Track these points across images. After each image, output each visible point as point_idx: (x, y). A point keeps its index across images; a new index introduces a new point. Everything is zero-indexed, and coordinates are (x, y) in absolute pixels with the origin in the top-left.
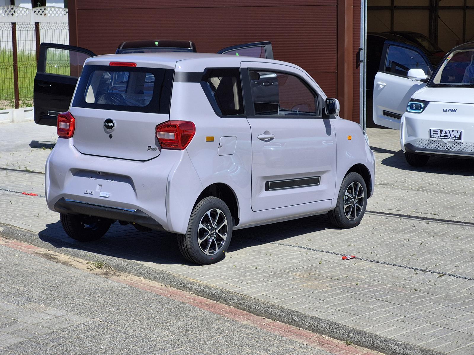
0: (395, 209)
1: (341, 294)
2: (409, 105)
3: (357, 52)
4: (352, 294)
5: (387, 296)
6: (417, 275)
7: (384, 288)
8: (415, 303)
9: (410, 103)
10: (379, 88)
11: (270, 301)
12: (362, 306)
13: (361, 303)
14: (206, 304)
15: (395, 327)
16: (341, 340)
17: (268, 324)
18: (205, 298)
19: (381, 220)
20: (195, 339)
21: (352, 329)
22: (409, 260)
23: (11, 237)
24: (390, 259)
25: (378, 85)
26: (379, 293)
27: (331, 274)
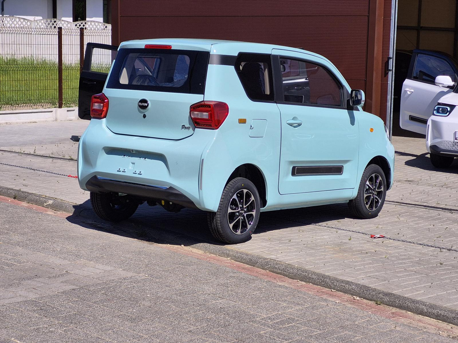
0: (420, 201)
1: (370, 263)
2: (435, 109)
3: (386, 61)
4: (381, 265)
5: (414, 267)
6: (443, 252)
7: (412, 262)
8: (442, 274)
9: (436, 107)
10: (406, 94)
11: (303, 267)
12: (391, 274)
13: (389, 272)
14: (243, 268)
15: (423, 291)
16: (371, 300)
17: (302, 286)
18: (242, 263)
19: (407, 209)
20: (235, 294)
21: (381, 291)
22: (435, 241)
23: (60, 209)
24: (417, 239)
25: (406, 91)
26: (406, 265)
27: (360, 248)
